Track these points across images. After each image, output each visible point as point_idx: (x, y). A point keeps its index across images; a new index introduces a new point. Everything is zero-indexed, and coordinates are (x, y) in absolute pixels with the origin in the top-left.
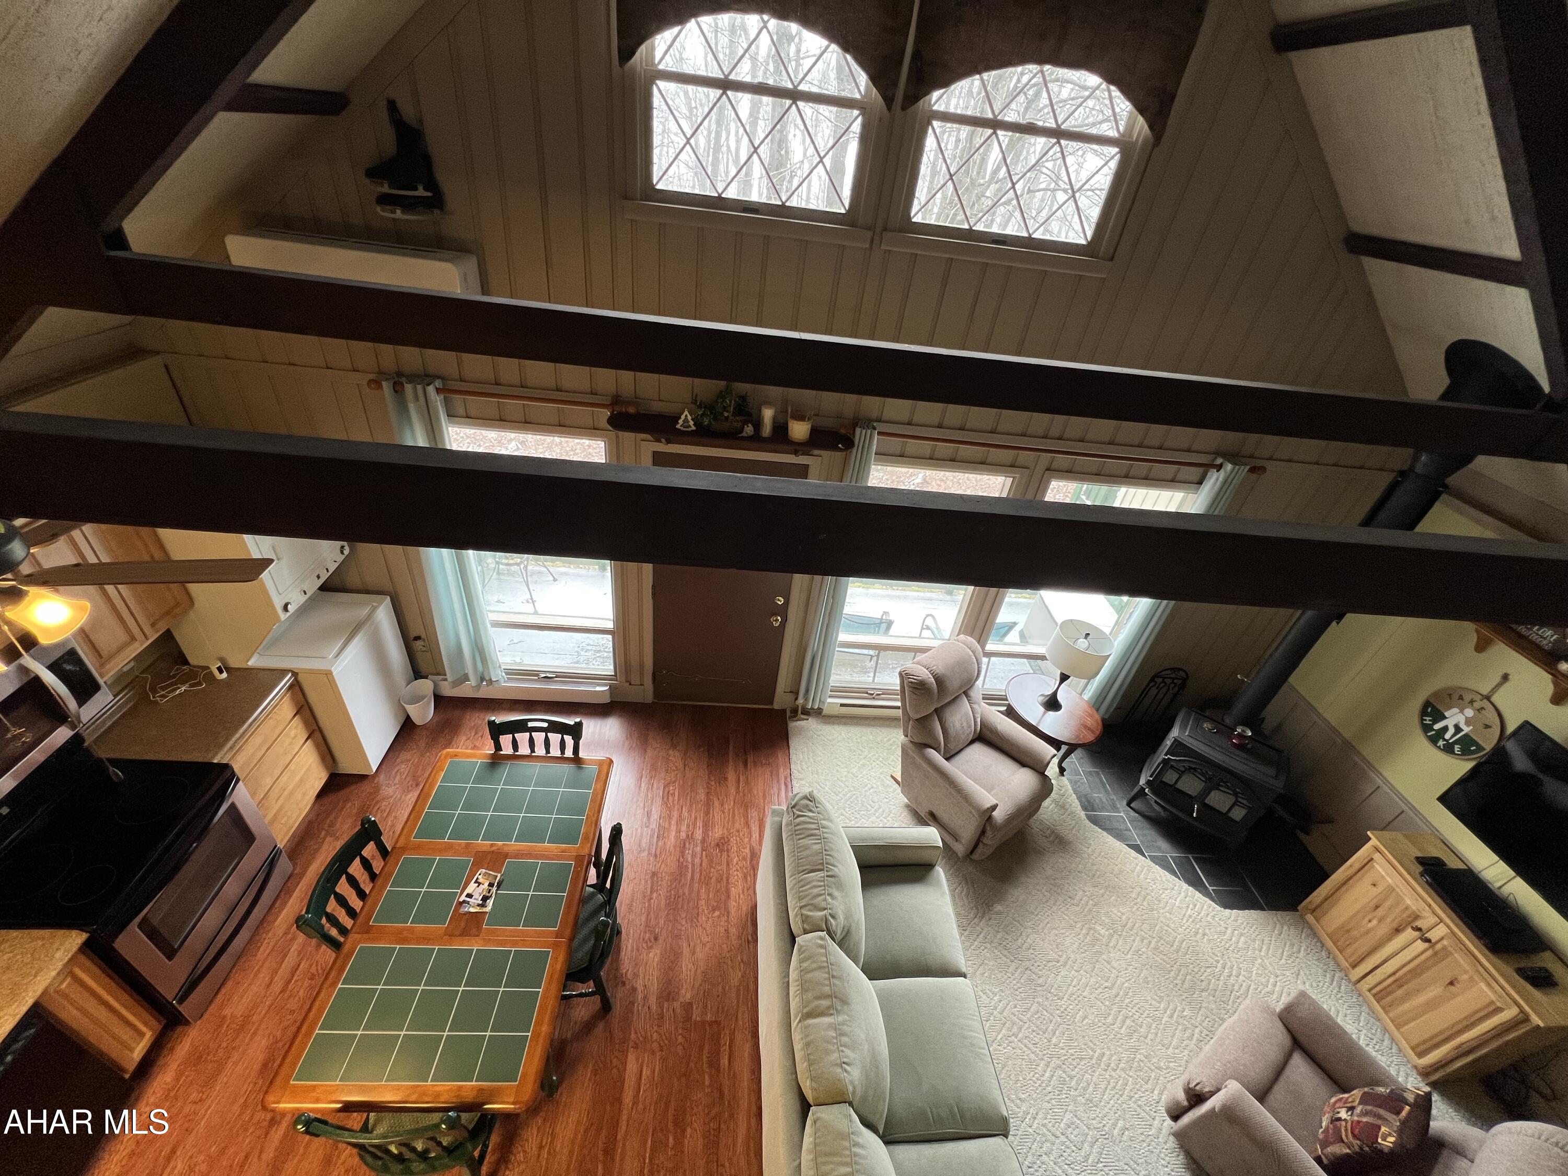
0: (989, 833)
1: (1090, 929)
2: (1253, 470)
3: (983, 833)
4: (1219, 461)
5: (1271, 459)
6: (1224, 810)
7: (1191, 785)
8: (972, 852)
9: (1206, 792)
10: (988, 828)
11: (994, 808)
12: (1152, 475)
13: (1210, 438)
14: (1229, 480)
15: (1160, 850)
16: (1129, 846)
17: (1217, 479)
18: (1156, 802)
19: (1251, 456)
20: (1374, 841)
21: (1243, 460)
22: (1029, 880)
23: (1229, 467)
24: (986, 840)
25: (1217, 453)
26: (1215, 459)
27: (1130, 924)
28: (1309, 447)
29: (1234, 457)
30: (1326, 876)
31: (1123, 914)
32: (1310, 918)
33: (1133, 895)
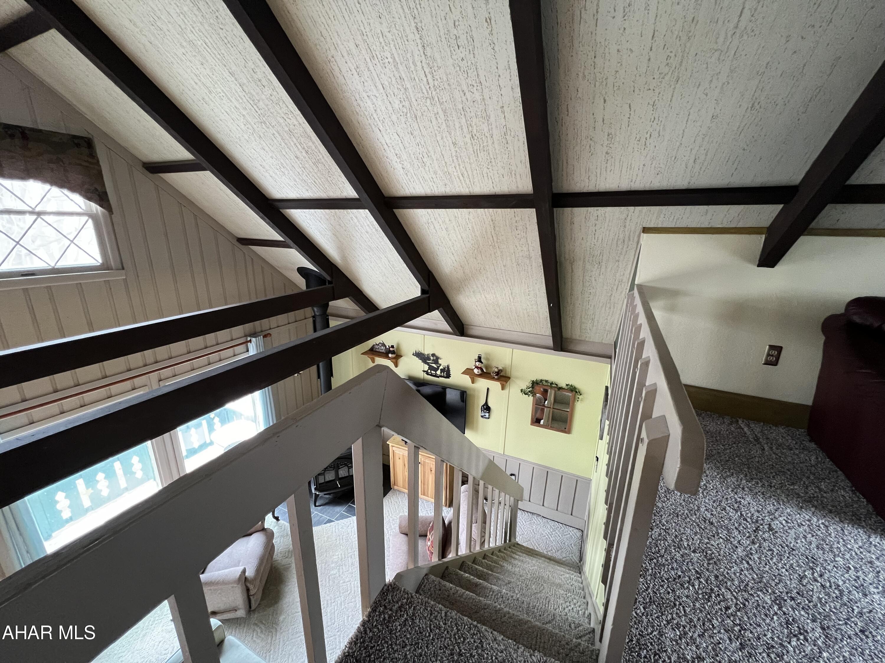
0: (251, 587)
1: (329, 577)
2: (265, 336)
3: (248, 590)
4: (249, 339)
5: (270, 329)
6: (348, 475)
7: (330, 476)
8: (250, 607)
9: (337, 474)
10: (248, 585)
11: (244, 571)
12: (222, 358)
13: (238, 331)
14: (258, 345)
15: (338, 513)
16: (325, 523)
17: (253, 346)
18: (325, 494)
19: (262, 331)
20: (390, 444)
21: (259, 334)
22: (290, 587)
23: (254, 340)
24: (252, 592)
25: (246, 336)
26: (247, 339)
27: (343, 556)
28: (281, 318)
29: (254, 335)
30: (389, 466)
31: (338, 555)
32: (396, 487)
33: (338, 542)
